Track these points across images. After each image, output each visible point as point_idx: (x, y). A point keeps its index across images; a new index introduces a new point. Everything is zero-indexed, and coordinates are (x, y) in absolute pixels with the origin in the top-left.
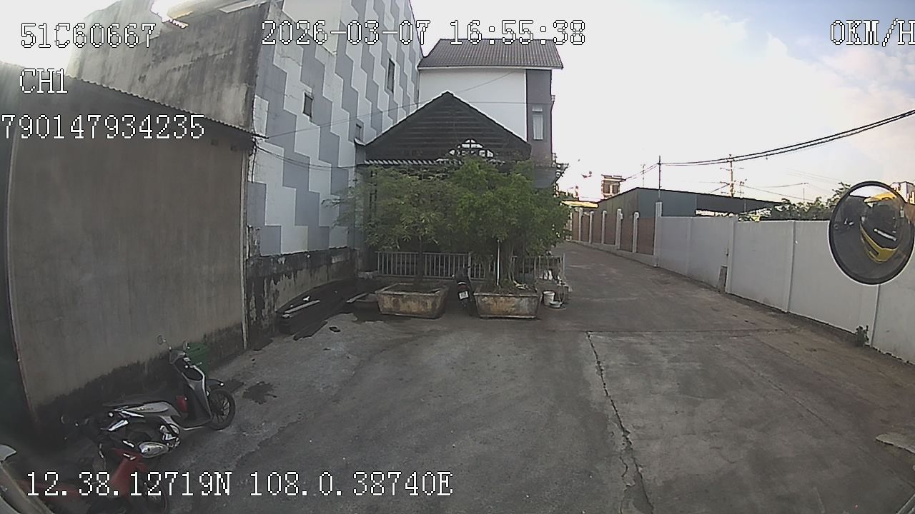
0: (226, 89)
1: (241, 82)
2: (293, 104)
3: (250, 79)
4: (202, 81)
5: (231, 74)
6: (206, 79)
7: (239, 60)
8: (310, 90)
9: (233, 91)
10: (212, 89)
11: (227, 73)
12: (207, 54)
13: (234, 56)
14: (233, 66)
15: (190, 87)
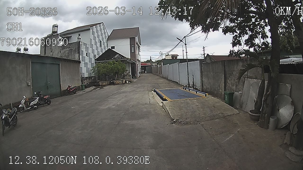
0: (76, 55)
1: (78, 53)
2: (85, 55)
3: (79, 53)
4: (72, 53)
5: (76, 52)
6: (72, 52)
7: (77, 50)
8: (87, 52)
9: (77, 54)
10: (73, 54)
11: (75, 52)
12: (72, 49)
13: (76, 49)
14: (76, 51)
15: (69, 54)
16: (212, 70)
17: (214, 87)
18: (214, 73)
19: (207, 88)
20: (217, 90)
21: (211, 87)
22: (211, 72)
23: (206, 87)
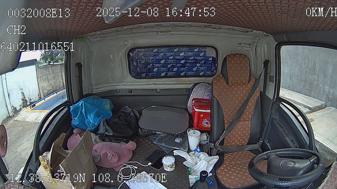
16: (52, 72)
17: (56, 85)
18: (54, 74)
19: (49, 90)
20: (58, 86)
21: (53, 87)
22: (51, 74)
23: (47, 90)
